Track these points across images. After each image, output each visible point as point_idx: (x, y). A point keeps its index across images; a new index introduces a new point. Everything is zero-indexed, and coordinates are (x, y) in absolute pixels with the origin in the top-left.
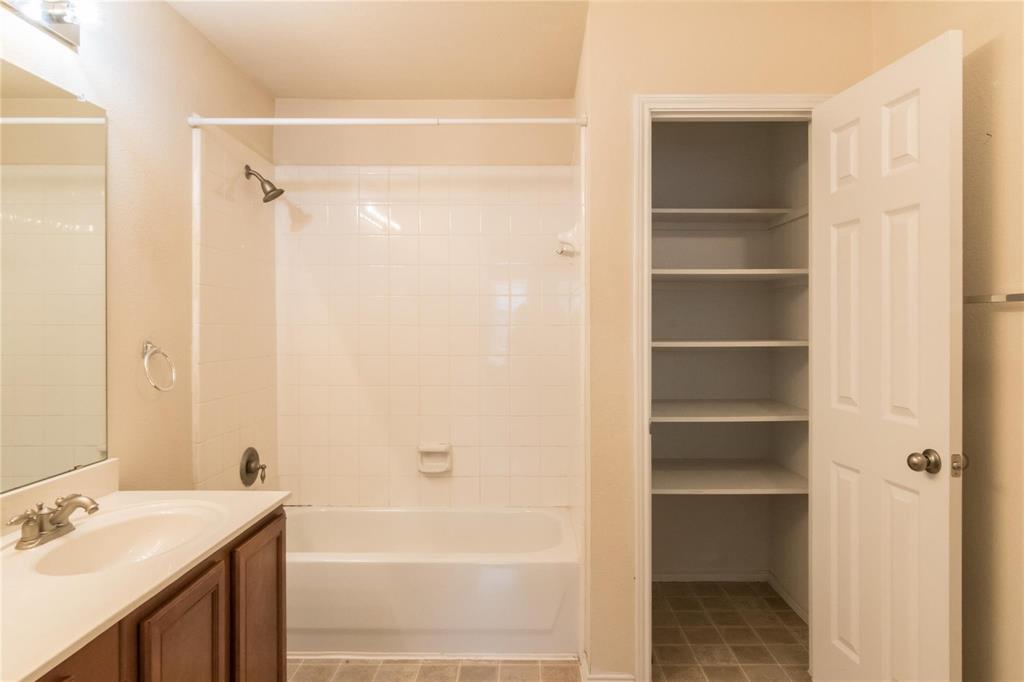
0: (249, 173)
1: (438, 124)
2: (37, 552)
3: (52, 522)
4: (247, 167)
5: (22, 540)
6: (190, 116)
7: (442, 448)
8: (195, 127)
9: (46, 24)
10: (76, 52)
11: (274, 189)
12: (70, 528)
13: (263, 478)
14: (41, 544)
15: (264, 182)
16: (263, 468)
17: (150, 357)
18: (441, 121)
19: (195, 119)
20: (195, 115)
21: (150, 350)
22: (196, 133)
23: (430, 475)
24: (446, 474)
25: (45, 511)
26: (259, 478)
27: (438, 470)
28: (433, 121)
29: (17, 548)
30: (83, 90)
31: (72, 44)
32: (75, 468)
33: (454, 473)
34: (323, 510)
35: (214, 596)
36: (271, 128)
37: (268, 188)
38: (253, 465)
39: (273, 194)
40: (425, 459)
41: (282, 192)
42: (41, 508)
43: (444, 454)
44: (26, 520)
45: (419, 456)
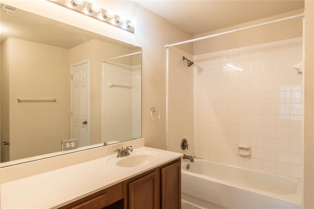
0: (184, 58)
1: (238, 31)
2: (120, 159)
3: (124, 152)
4: (184, 57)
5: (118, 156)
6: (166, 45)
7: (247, 147)
8: (167, 48)
9: (127, 29)
10: (134, 34)
11: (190, 62)
12: (129, 154)
13: (187, 148)
14: (121, 157)
15: (188, 60)
16: (188, 145)
17: (153, 112)
18: (239, 30)
19: (167, 46)
20: (167, 45)
21: (153, 110)
22: (167, 50)
23: (242, 156)
24: (249, 156)
25: (123, 149)
26: (186, 148)
27: (245, 155)
28: (236, 30)
29: (117, 157)
30: (135, 44)
31: (132, 32)
32: (133, 139)
33: (252, 156)
34: (206, 161)
35: (154, 181)
36: (192, 42)
37: (189, 62)
38: (185, 144)
39: (191, 64)
40: (240, 150)
41: (193, 63)
42: (122, 148)
43: (248, 149)
44: (119, 150)
45: (238, 149)
